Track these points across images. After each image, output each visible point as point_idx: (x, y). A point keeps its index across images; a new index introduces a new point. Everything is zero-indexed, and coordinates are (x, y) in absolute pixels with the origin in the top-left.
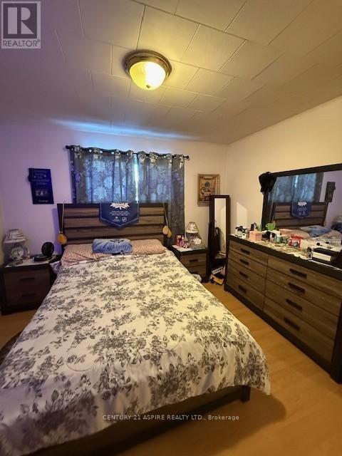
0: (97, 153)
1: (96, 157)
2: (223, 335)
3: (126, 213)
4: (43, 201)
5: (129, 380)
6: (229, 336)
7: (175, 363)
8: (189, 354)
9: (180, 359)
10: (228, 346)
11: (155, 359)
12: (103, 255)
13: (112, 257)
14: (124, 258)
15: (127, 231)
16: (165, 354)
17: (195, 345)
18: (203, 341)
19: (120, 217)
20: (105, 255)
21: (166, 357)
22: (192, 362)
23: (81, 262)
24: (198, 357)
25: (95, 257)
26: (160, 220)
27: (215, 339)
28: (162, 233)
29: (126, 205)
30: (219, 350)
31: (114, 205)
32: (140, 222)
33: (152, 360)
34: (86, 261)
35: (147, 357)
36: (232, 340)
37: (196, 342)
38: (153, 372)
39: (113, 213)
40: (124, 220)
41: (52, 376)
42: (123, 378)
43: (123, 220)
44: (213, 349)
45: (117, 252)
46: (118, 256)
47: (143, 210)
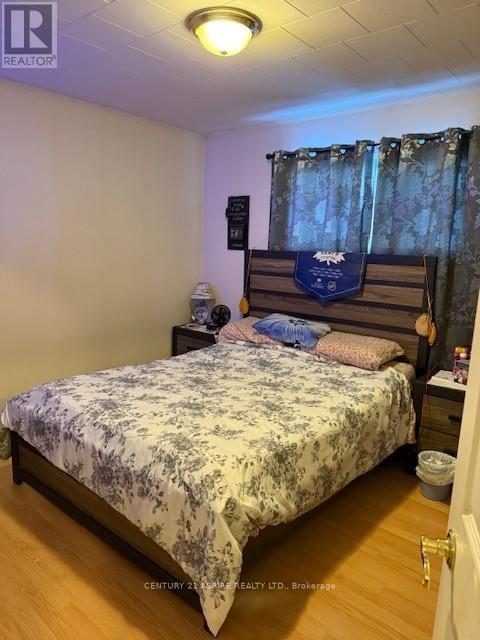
0: (303, 158)
1: (301, 164)
2: (183, 466)
3: (337, 274)
4: (237, 245)
5: (82, 435)
6: (187, 472)
7: (117, 452)
8: (134, 455)
9: (123, 451)
10: (177, 484)
11: (109, 434)
12: (268, 339)
13: (279, 347)
14: (294, 355)
15: (336, 310)
16: (118, 437)
17: (146, 450)
18: (158, 452)
19: (326, 280)
20: (272, 341)
21: (117, 441)
22: (129, 464)
23: (238, 342)
24: (138, 466)
25: (257, 339)
26: (415, 297)
27: (170, 462)
28: (414, 332)
29: (339, 257)
30: (164, 478)
31: (319, 256)
32: (367, 297)
33: (106, 433)
34: (243, 343)
35: (105, 427)
36: (187, 481)
37: (150, 448)
38: (99, 445)
39: (315, 271)
40: (332, 286)
41: (57, 397)
42: (79, 430)
43: (330, 287)
44: (158, 471)
45: (289, 341)
46: (286, 349)
47: (375, 270)
